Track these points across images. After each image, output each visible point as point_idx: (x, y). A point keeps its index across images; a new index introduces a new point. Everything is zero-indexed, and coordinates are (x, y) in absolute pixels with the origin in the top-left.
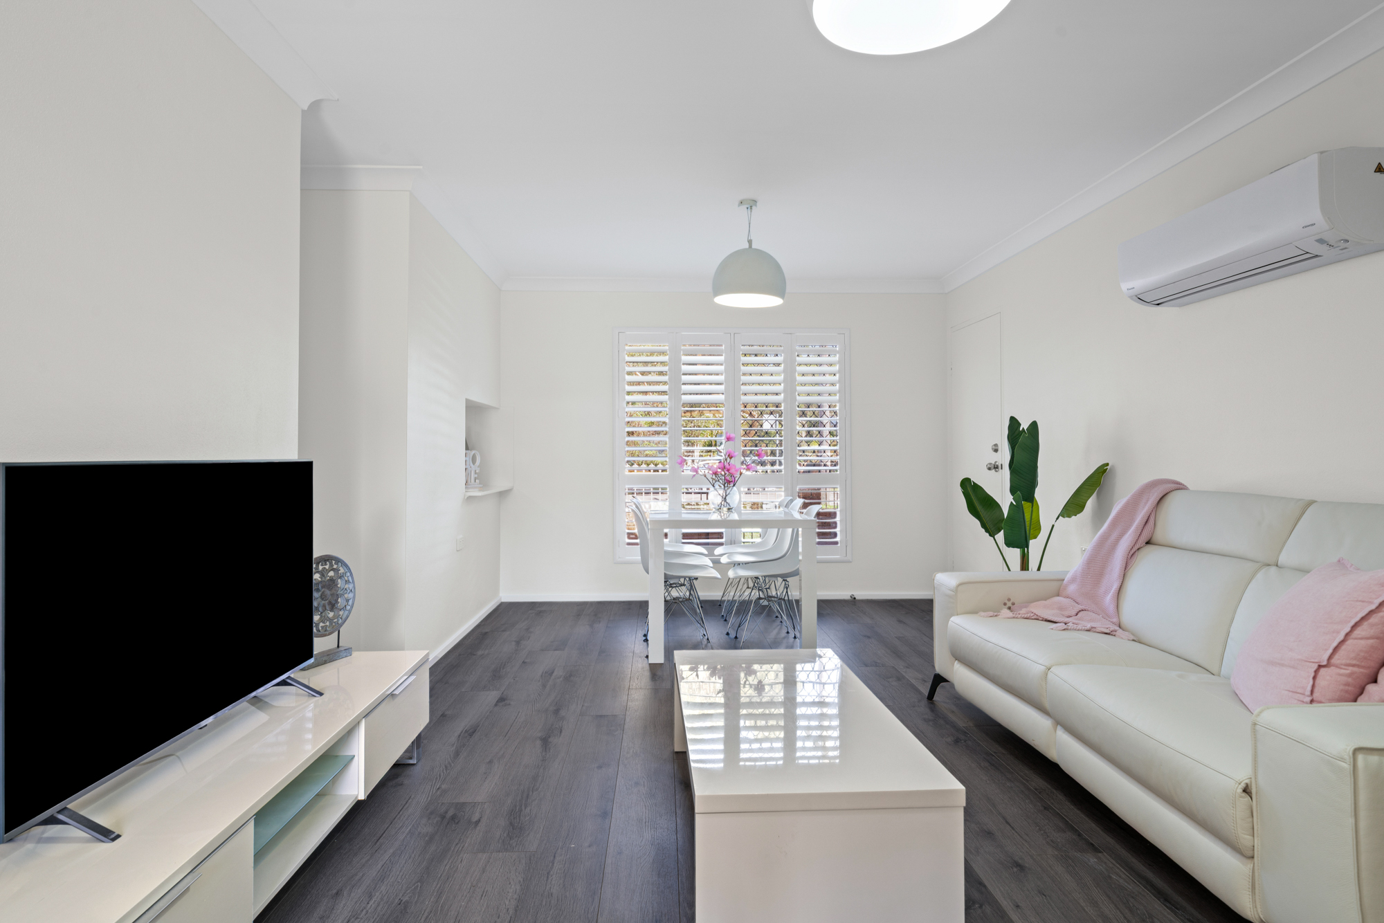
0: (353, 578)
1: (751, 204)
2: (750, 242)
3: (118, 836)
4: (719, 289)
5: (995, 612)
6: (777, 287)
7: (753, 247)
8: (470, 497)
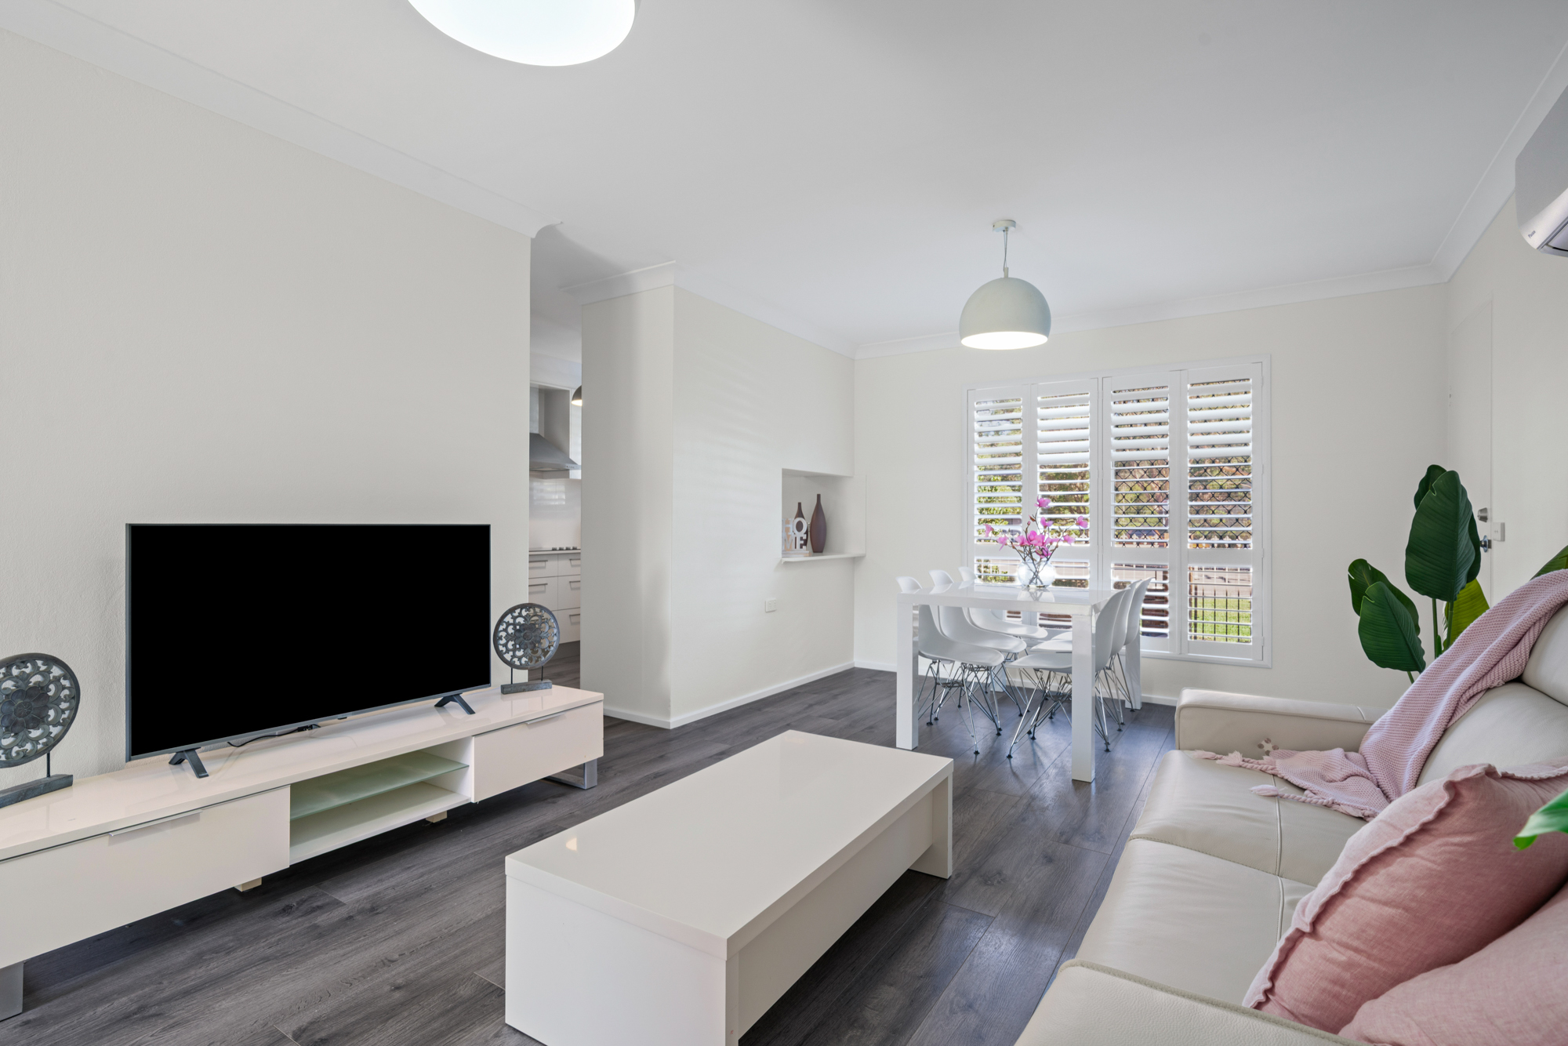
0: (557, 624)
1: (1008, 225)
2: (1006, 270)
3: (207, 776)
4: (965, 331)
5: (1217, 753)
6: (1041, 320)
7: (1009, 276)
8: (786, 563)
